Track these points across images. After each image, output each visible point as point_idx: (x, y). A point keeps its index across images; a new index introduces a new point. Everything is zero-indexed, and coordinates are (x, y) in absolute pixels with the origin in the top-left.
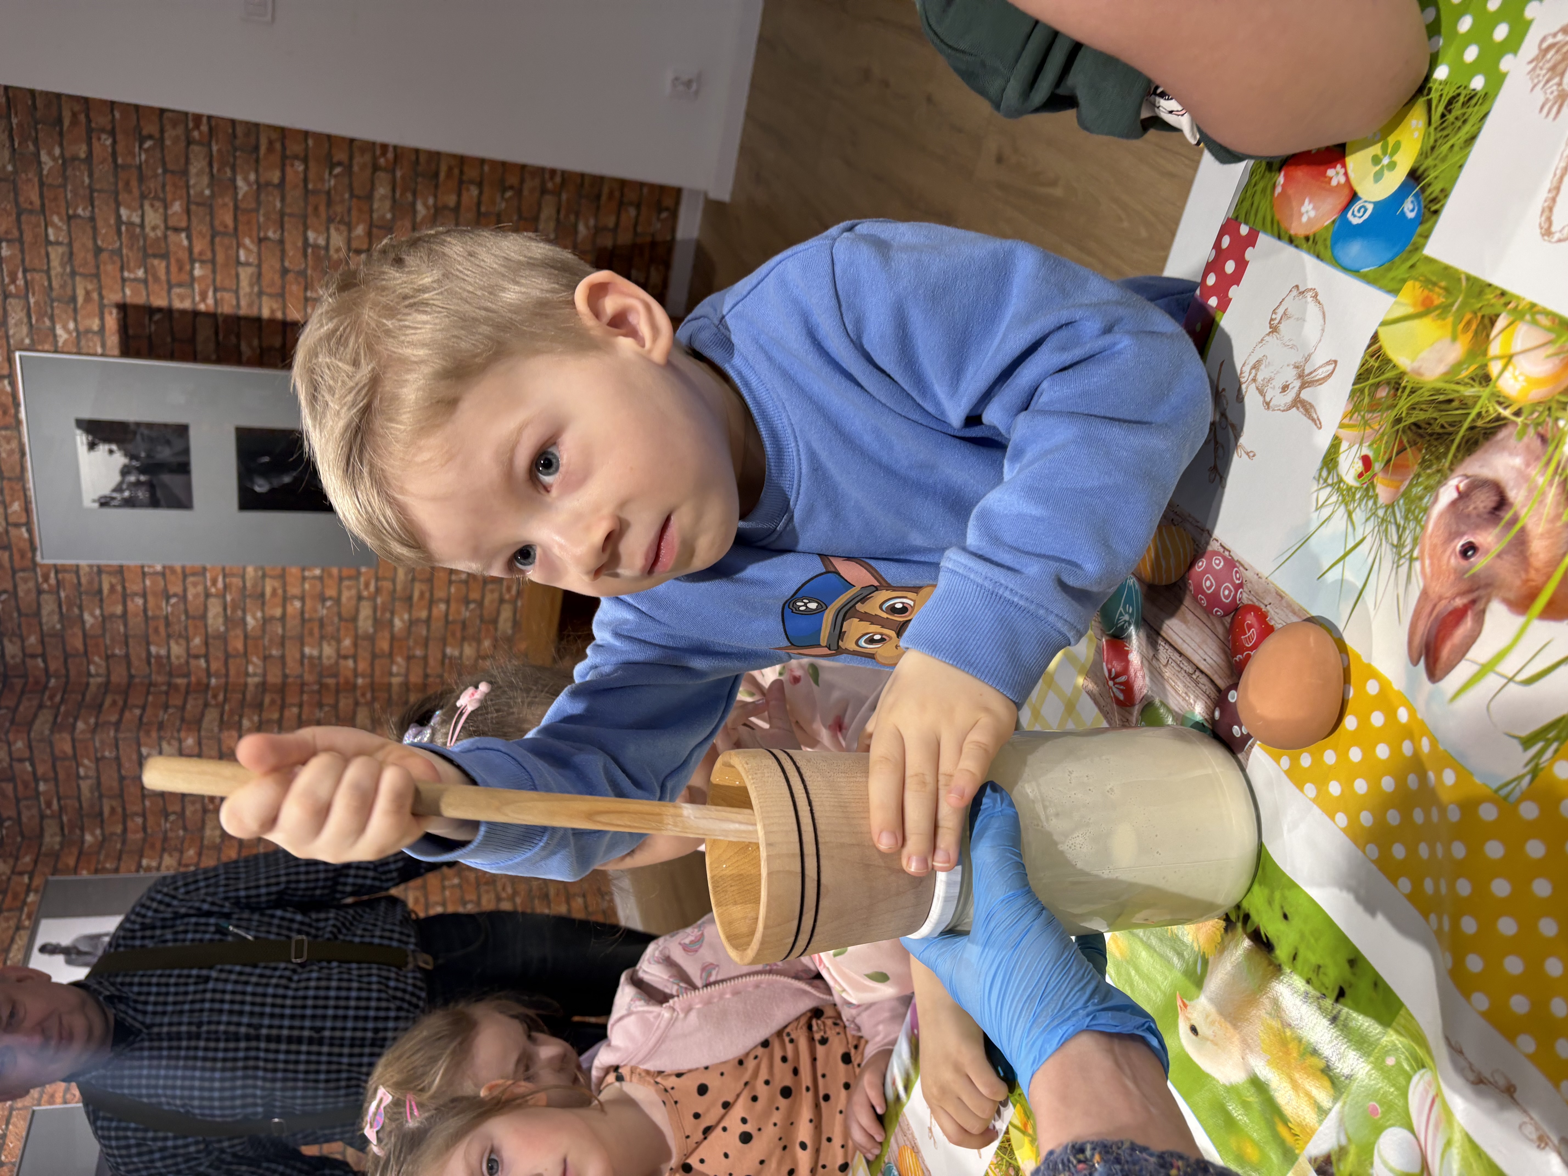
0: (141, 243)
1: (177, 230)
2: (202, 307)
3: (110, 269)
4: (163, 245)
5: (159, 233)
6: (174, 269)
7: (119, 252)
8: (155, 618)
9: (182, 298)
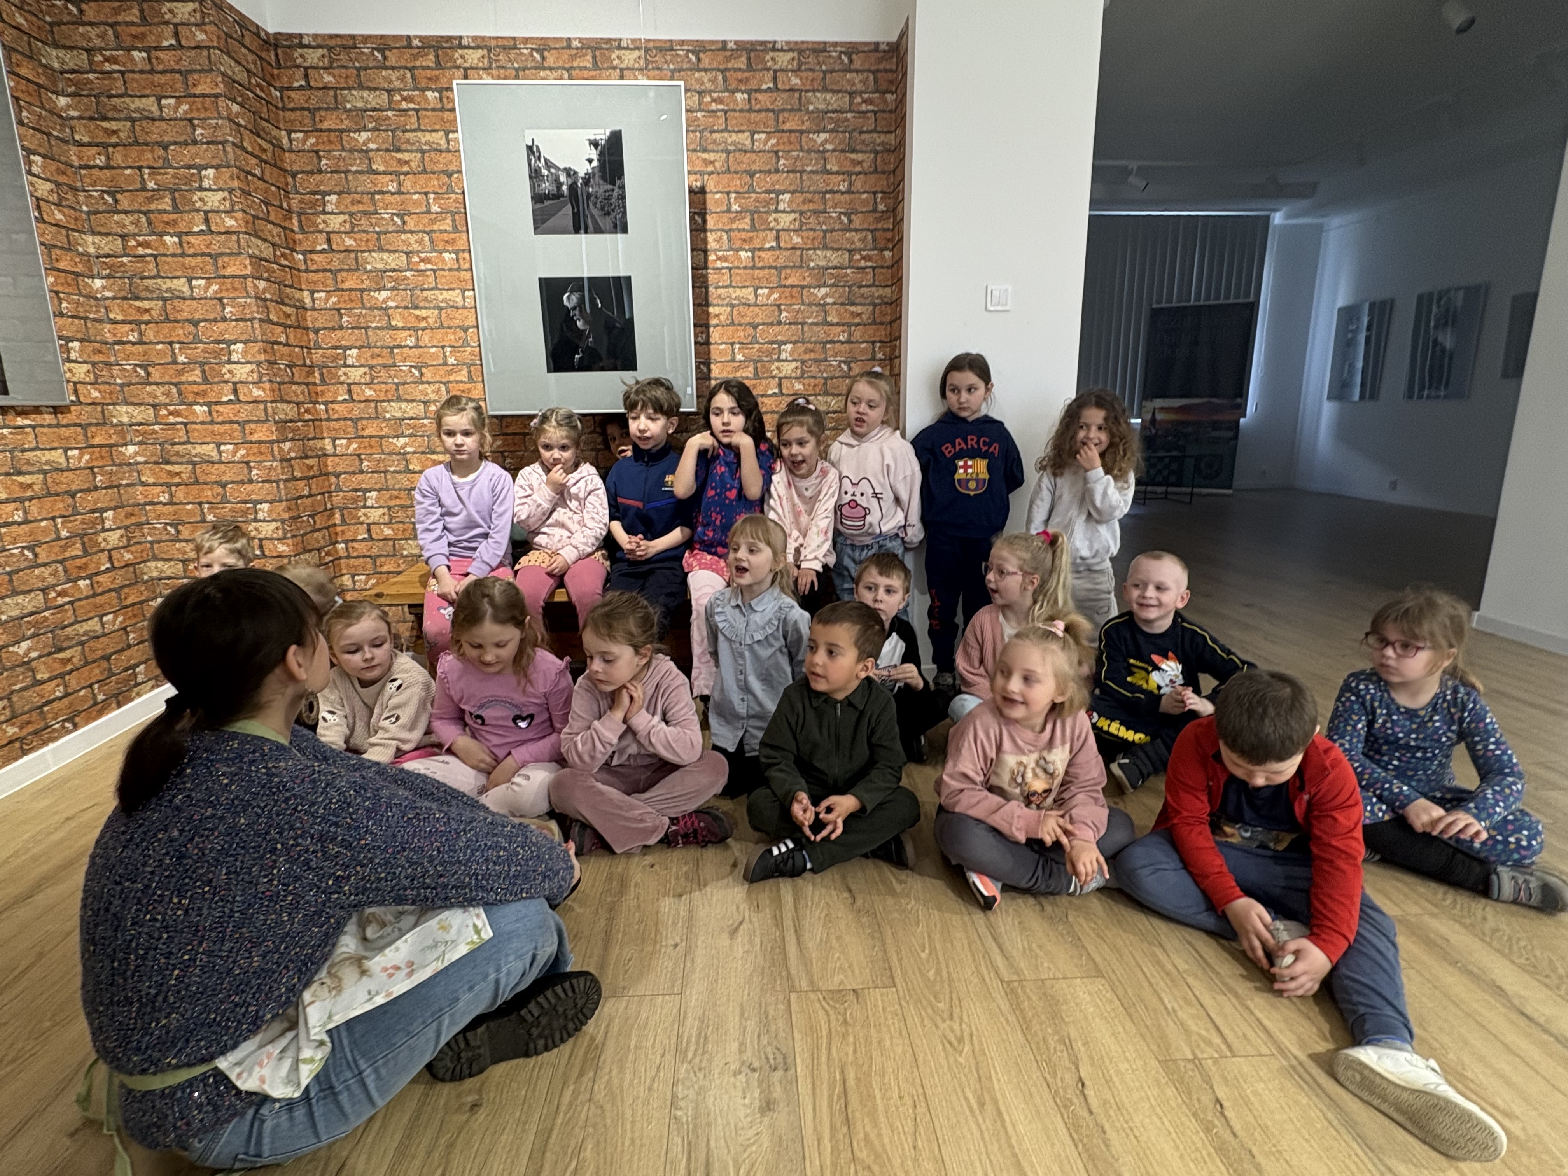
7: (752, 191)
8: (373, 202)
9: (719, 240)
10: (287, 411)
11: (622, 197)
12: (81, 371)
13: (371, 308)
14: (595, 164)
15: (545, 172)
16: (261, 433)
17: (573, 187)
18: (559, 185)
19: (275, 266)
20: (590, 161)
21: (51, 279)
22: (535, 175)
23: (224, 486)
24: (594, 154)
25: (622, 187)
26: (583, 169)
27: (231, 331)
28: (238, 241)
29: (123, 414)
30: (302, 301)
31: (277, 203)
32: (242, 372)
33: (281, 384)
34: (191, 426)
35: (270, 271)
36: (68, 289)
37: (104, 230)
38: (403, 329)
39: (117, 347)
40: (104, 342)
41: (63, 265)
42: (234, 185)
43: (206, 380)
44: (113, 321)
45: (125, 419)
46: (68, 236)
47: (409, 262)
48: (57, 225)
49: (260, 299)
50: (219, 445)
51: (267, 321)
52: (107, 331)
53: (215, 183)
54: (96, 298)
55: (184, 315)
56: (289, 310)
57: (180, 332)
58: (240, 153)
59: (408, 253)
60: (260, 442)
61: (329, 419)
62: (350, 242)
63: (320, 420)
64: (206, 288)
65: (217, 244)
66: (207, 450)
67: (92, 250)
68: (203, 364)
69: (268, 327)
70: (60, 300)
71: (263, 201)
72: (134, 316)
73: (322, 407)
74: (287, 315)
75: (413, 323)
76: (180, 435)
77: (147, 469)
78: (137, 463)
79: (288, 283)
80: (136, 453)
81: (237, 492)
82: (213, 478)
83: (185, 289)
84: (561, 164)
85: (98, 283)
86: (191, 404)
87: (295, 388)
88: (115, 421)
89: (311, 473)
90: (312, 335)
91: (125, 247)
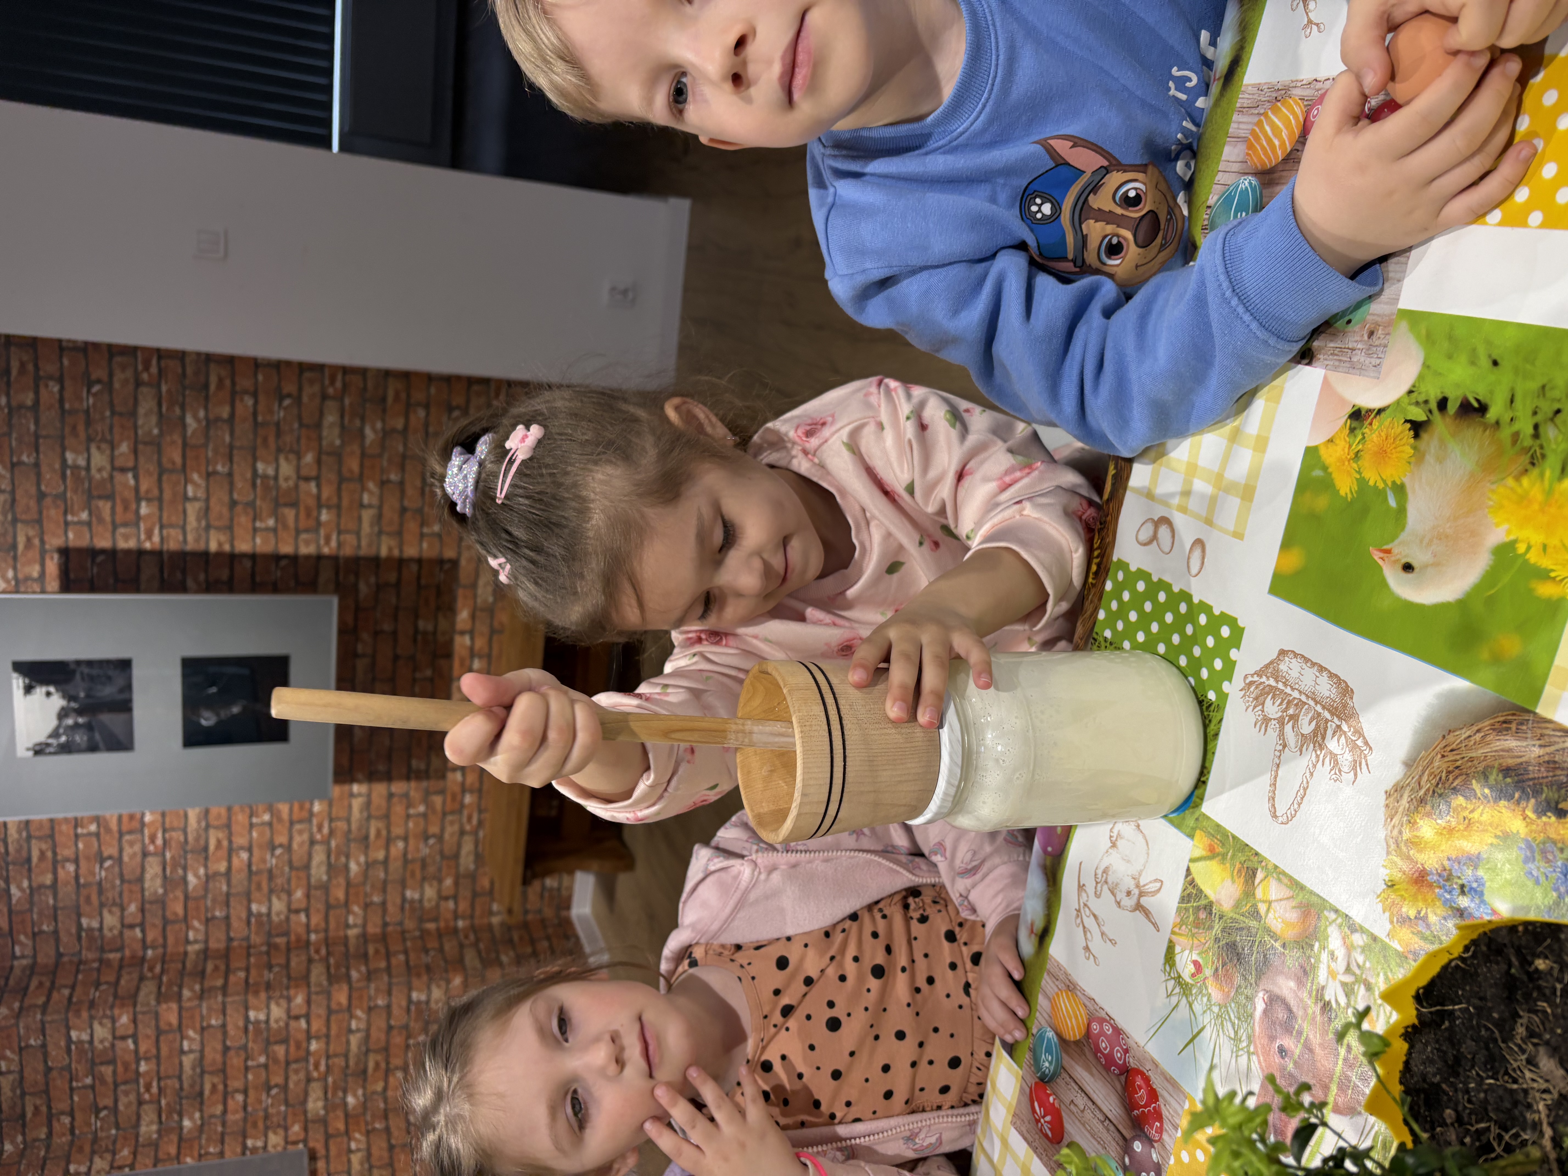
0: (86, 485)
1: (123, 470)
2: (147, 545)
3: (53, 513)
4: (109, 486)
5: (105, 474)
6: (119, 509)
7: (63, 496)
8: (87, 885)
9: (126, 538)
10: (318, 973)
11: (90, 663)
12: (275, 1139)
13: (207, 890)
14: (52, 689)
15: (63, 739)
16: (341, 996)
17: (80, 712)
18: (76, 726)
19: (164, 978)
20: (48, 694)
21: (189, 1160)
22: (66, 749)
23: (390, 1028)
24: (40, 691)
25: (78, 663)
26: (57, 702)
27: (235, 1021)
28: (144, 1013)
29: (315, 1105)
30: (198, 953)
31: (95, 974)
32: (277, 1012)
33: (289, 978)
34: (331, 1052)
35: (170, 984)
36: (196, 1147)
37: (134, 1118)
38: (230, 861)
39: (250, 1109)
40: (245, 1120)
41: (173, 1150)
42: (85, 1015)
43: (285, 1041)
44: (225, 1112)
45: (320, 1104)
46: (143, 1146)
47: (155, 854)
48: (135, 1154)
49: (201, 996)
50: (350, 1031)
51: (224, 990)
52: (235, 1117)
53: (84, 1030)
54: (202, 1125)
55: (219, 1058)
56: (210, 966)
57: (235, 1061)
58: (50, 1010)
59: (145, 854)
60: (350, 998)
61: (326, 930)
62: (133, 908)
63: (326, 939)
64: (191, 1040)
65: (147, 1030)
66: (355, 1040)
67: (154, 1127)
68: (268, 1043)
69: (231, 989)
70: (207, 1153)
71: (97, 989)
72: (219, 1096)
73: (313, 937)
74: (216, 968)
75: (223, 853)
76: (339, 1062)
77: (371, 1088)
78: (364, 1095)
79: (180, 966)
80: (355, 1095)
81: (399, 1017)
82: (383, 1036)
83: (192, 1056)
84: (54, 723)
85: (187, 1123)
86: (308, 1052)
87: (293, 964)
88: (322, 1112)
89: (383, 950)
90: (235, 944)
91: (150, 1102)
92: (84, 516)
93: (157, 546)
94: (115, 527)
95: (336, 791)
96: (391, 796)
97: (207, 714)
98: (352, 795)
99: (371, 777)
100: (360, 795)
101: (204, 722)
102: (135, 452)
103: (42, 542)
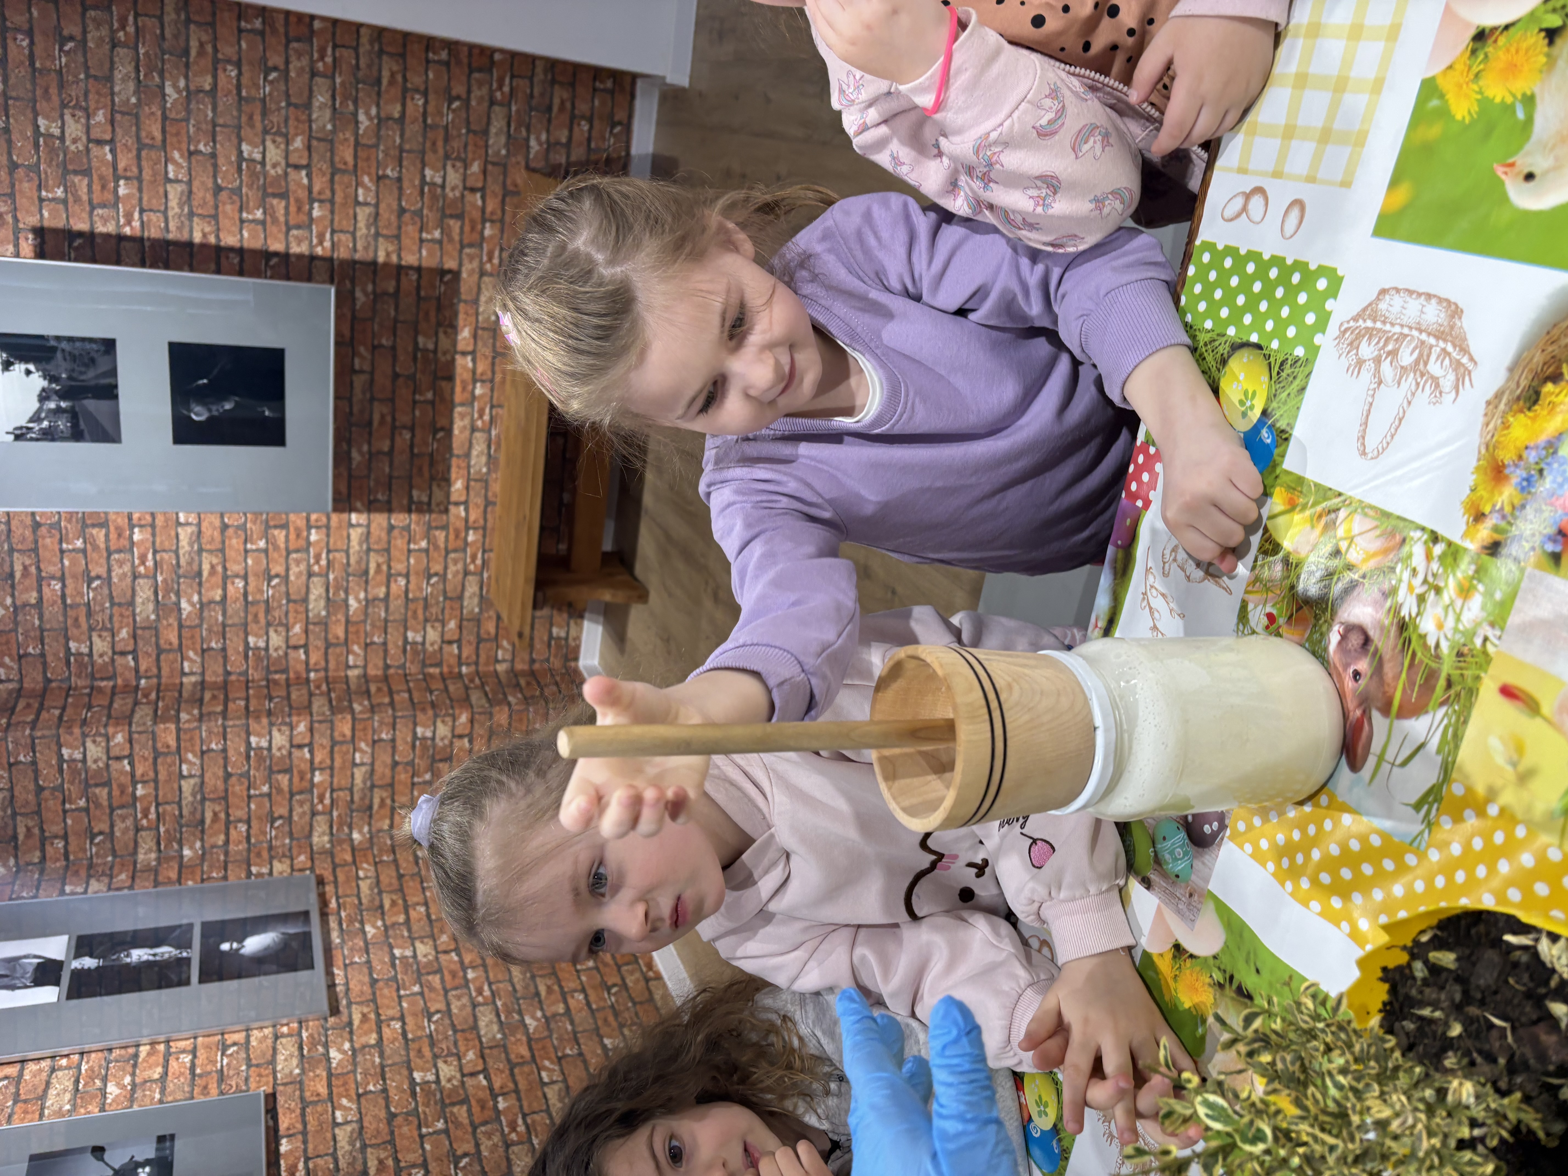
0: (61, 157)
1: (100, 143)
2: (127, 231)
3: (26, 187)
4: (85, 160)
5: (81, 146)
6: (96, 187)
7: (35, 168)
8: (75, 606)
9: (105, 221)
10: (319, 705)
11: (71, 339)
12: (279, 867)
13: (201, 618)
14: (31, 367)
15: (45, 424)
16: (344, 727)
17: (62, 395)
18: (58, 411)
19: (160, 704)
20: (28, 372)
21: (190, 883)
22: (48, 435)
23: (395, 764)
24: (19, 368)
25: (58, 338)
26: (38, 382)
27: (236, 746)
28: (139, 733)
29: (320, 839)
30: (195, 685)
31: (87, 699)
32: (279, 739)
33: (291, 707)
34: (335, 786)
35: (167, 709)
36: (199, 873)
37: (132, 845)
38: (225, 589)
39: (253, 840)
40: (249, 850)
41: (174, 875)
42: (77, 731)
43: (288, 771)
44: (227, 842)
45: (326, 838)
46: (142, 871)
47: (146, 576)
48: (133, 878)
49: (200, 719)
50: (354, 765)
51: (224, 714)
52: (237, 848)
53: (77, 748)
54: (203, 854)
55: (220, 784)
56: (207, 696)
57: (238, 788)
58: (40, 725)
59: (135, 576)
60: (353, 729)
61: (326, 670)
62: (124, 633)
63: (327, 678)
64: (191, 763)
65: (143, 751)
66: (359, 774)
67: (153, 856)
68: (271, 772)
69: (230, 714)
70: (209, 878)
71: (89, 710)
72: (221, 826)
73: (312, 675)
74: (214, 697)
75: (218, 579)
76: (344, 795)
77: (376, 825)
78: (370, 832)
79: (176, 695)
80: (360, 832)
81: (403, 752)
82: (388, 772)
83: (192, 781)
84: (34, 405)
85: (187, 852)
86: (312, 785)
87: (294, 696)
88: (328, 846)
89: (385, 689)
90: (233, 678)
91: (149, 829)
92: (60, 192)
93: (138, 233)
94: (93, 208)
95: (335, 517)
96: (391, 528)
97: (198, 409)
98: (351, 525)
99: (371, 507)
100: (359, 525)
101: (194, 417)
102: (112, 122)
103: (16, 220)
